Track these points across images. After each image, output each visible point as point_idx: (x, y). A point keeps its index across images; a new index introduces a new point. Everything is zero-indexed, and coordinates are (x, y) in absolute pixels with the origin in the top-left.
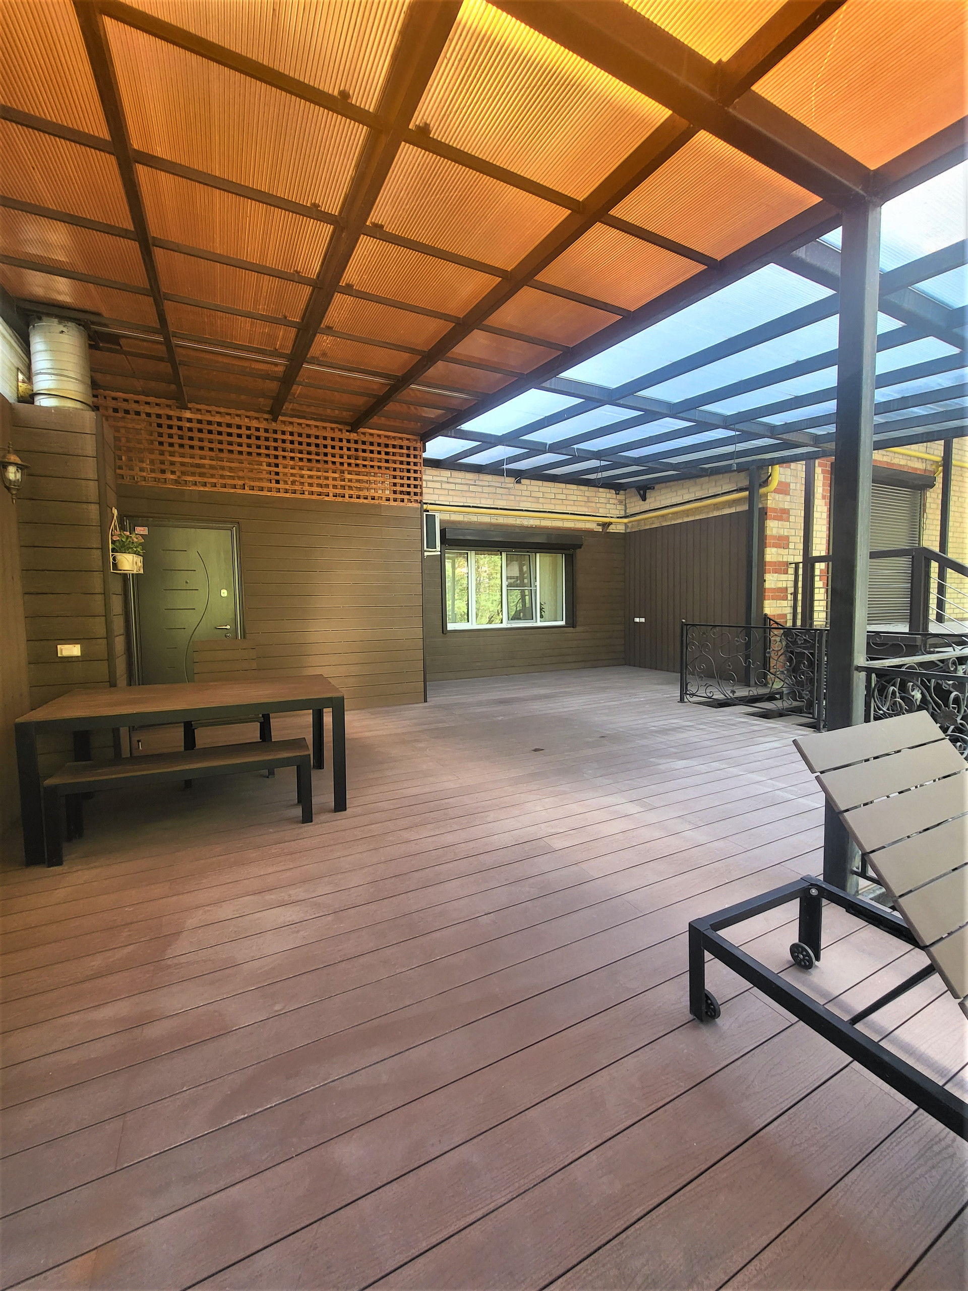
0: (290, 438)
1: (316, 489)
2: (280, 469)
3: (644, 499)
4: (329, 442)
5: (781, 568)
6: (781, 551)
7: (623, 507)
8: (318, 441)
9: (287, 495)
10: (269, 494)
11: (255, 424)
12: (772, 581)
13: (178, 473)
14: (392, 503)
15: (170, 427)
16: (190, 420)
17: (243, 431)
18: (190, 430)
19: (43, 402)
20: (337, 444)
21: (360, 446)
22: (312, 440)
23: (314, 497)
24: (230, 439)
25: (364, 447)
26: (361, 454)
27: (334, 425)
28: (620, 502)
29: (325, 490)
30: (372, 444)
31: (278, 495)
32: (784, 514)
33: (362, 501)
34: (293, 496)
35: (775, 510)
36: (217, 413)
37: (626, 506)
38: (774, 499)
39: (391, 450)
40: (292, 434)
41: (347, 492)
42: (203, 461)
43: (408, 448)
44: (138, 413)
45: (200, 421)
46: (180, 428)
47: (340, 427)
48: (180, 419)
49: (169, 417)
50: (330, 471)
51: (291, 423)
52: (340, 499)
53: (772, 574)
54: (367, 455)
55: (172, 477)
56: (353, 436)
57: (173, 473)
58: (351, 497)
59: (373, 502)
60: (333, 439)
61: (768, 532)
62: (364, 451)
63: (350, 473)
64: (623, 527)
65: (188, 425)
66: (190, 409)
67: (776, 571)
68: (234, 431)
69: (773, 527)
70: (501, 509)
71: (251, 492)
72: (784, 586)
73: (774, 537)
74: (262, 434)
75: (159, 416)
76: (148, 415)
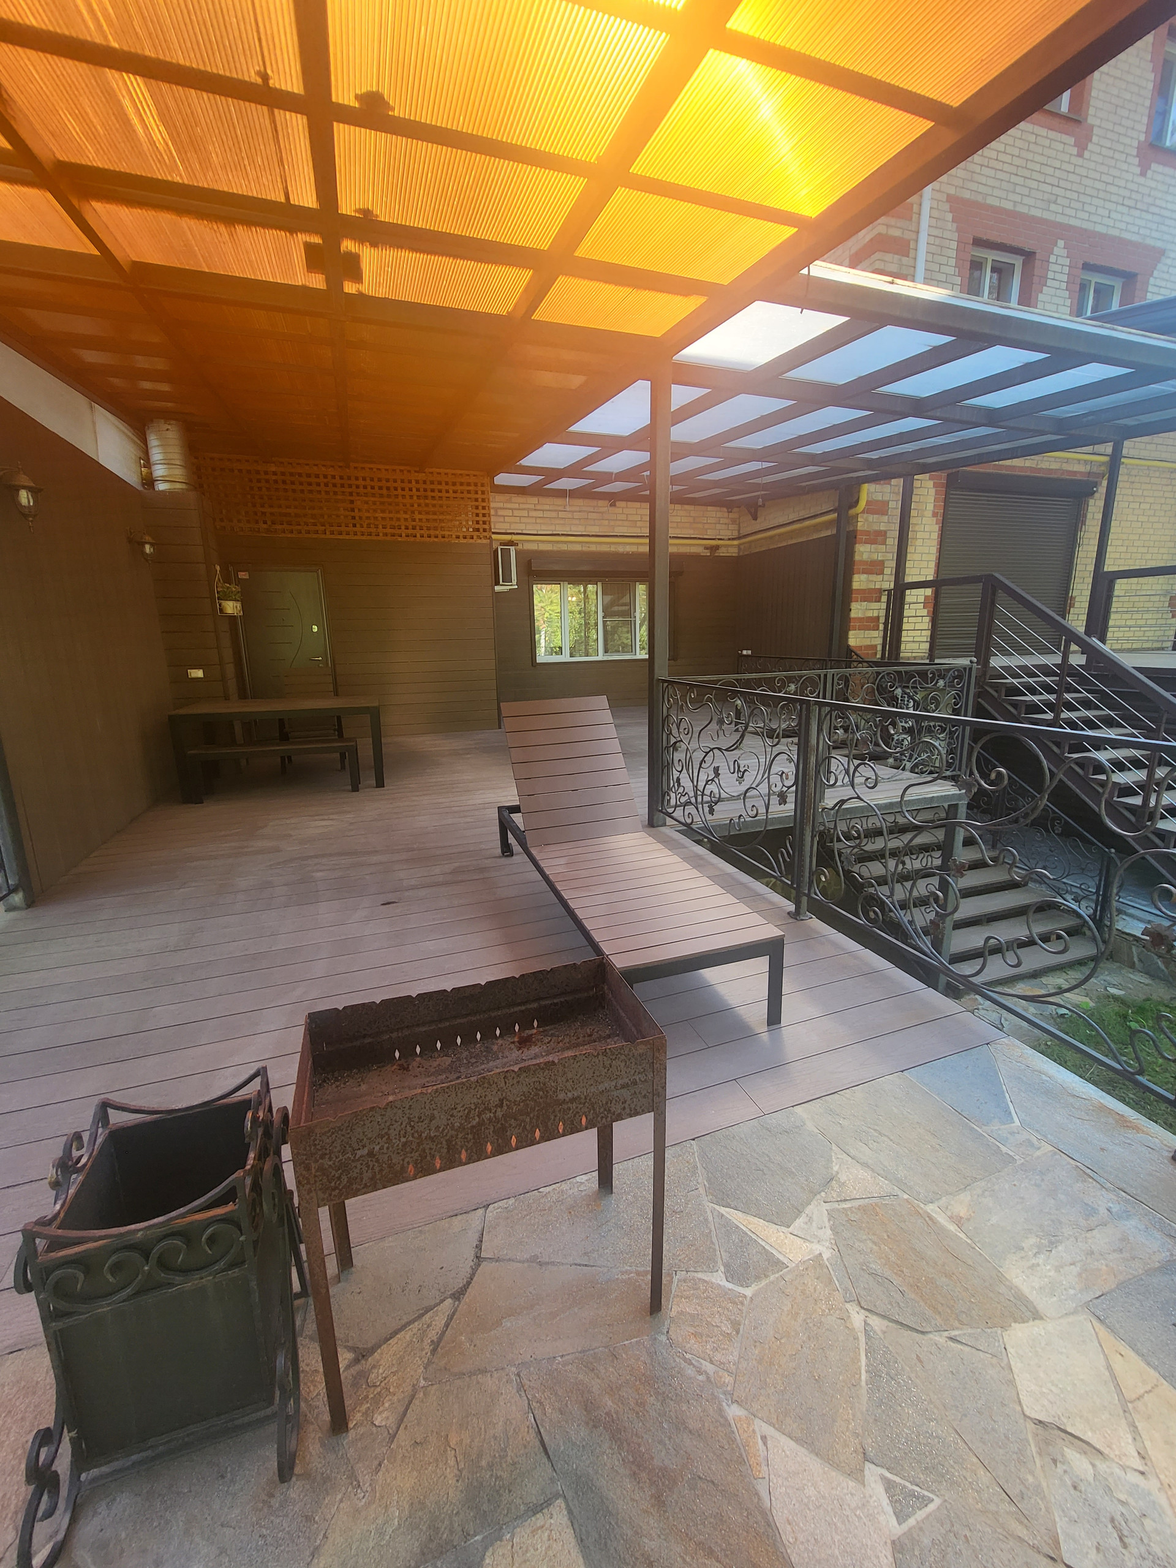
0: (363, 483)
1: (389, 531)
2: (356, 513)
3: (755, 518)
4: (398, 484)
5: (872, 595)
6: (873, 577)
7: (736, 527)
8: (388, 484)
9: (364, 538)
10: (347, 537)
11: (330, 471)
12: (858, 609)
13: (269, 523)
14: (462, 541)
15: (259, 481)
16: (275, 473)
17: (322, 480)
18: (276, 482)
19: (161, 487)
20: (406, 485)
21: (429, 487)
22: (384, 483)
23: (389, 538)
24: (310, 488)
25: (432, 486)
26: (430, 494)
27: (402, 468)
28: (734, 521)
29: (397, 531)
30: (440, 483)
31: (356, 538)
32: (878, 537)
33: (433, 539)
34: (369, 538)
35: (867, 533)
36: (298, 464)
37: (739, 527)
38: (866, 520)
39: (459, 488)
40: (364, 479)
41: (418, 533)
42: (288, 510)
43: (476, 485)
44: (232, 470)
45: (283, 474)
46: (267, 481)
47: (408, 468)
48: (266, 473)
49: (258, 472)
50: (402, 512)
51: (363, 468)
52: (412, 539)
53: (859, 603)
54: (436, 494)
55: (265, 526)
56: (421, 476)
57: (265, 522)
58: (422, 536)
59: (443, 540)
60: (402, 481)
61: (857, 558)
62: (433, 491)
63: (420, 513)
64: (736, 550)
65: (274, 477)
66: (274, 462)
67: (864, 600)
68: (313, 480)
69: (863, 552)
70: (593, 536)
71: (332, 536)
72: (875, 614)
73: (865, 563)
74: (337, 480)
75: (249, 472)
76: (240, 471)
